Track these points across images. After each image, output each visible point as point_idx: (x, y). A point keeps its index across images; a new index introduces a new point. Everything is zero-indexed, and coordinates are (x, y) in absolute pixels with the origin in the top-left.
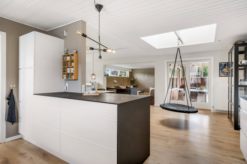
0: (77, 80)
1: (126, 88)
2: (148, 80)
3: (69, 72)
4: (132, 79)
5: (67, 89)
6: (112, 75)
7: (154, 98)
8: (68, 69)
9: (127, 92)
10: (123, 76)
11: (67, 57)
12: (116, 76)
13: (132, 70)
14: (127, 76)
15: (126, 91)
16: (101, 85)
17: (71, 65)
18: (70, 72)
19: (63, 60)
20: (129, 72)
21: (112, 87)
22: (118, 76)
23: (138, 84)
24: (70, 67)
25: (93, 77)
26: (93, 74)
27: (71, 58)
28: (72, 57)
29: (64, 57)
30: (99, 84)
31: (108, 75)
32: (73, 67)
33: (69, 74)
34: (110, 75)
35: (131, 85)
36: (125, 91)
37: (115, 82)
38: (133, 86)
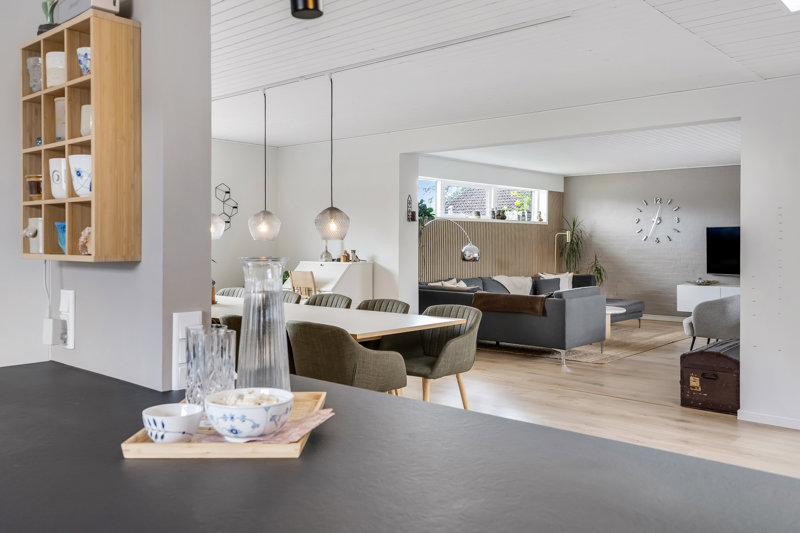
0: (130, 264)
1: (535, 289)
2: (663, 240)
3: (59, 191)
4: (568, 233)
5: (70, 344)
6: (451, 215)
7: (737, 363)
8: (57, 165)
9: (544, 313)
10: (512, 216)
11: (50, 55)
12: (472, 217)
13: (567, 179)
14: (535, 219)
15: (538, 307)
16: (387, 273)
17: (75, 130)
18: (72, 192)
19: (27, 90)
20: (550, 193)
21: (448, 284)
22: (487, 217)
23: (601, 264)
24: (66, 142)
25: (333, 226)
26: (333, 210)
27: (74, 67)
28: (81, 51)
29: (31, 61)
30: (374, 265)
31: (425, 212)
32: (84, 147)
33: (62, 206)
34: (439, 213)
35: (560, 271)
36: (533, 309)
37: (467, 253)
38: (571, 274)
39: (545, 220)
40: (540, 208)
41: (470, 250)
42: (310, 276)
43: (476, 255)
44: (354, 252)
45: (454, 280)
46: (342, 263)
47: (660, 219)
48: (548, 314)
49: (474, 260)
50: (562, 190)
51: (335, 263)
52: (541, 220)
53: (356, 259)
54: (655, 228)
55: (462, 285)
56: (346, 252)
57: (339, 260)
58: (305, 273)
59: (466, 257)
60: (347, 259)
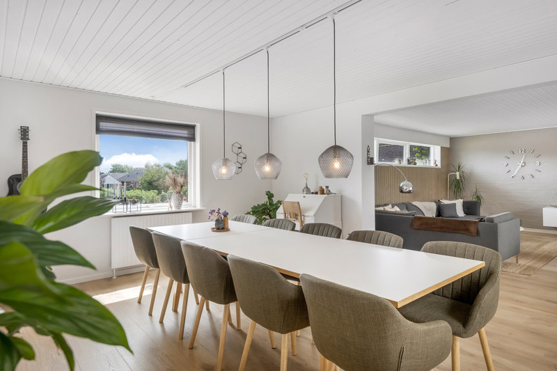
1: (439, 210)
2: (527, 178)
4: (458, 173)
9: (478, 234)
10: (420, 163)
12: (396, 163)
14: (432, 165)
20: (441, 147)
21: (387, 209)
22: (404, 163)
23: (480, 193)
30: (342, 197)
34: (376, 161)
36: (467, 230)
37: (405, 188)
38: (462, 200)
39: (439, 166)
40: (435, 158)
41: (407, 185)
42: (297, 205)
43: (411, 189)
44: (327, 187)
45: (390, 206)
46: (319, 195)
47: (524, 163)
48: (481, 234)
49: (409, 192)
50: (449, 146)
51: (314, 195)
52: (437, 165)
53: (329, 193)
54: (520, 169)
55: (397, 209)
56: (321, 187)
57: (316, 193)
58: (293, 203)
59: (404, 190)
60: (322, 192)
